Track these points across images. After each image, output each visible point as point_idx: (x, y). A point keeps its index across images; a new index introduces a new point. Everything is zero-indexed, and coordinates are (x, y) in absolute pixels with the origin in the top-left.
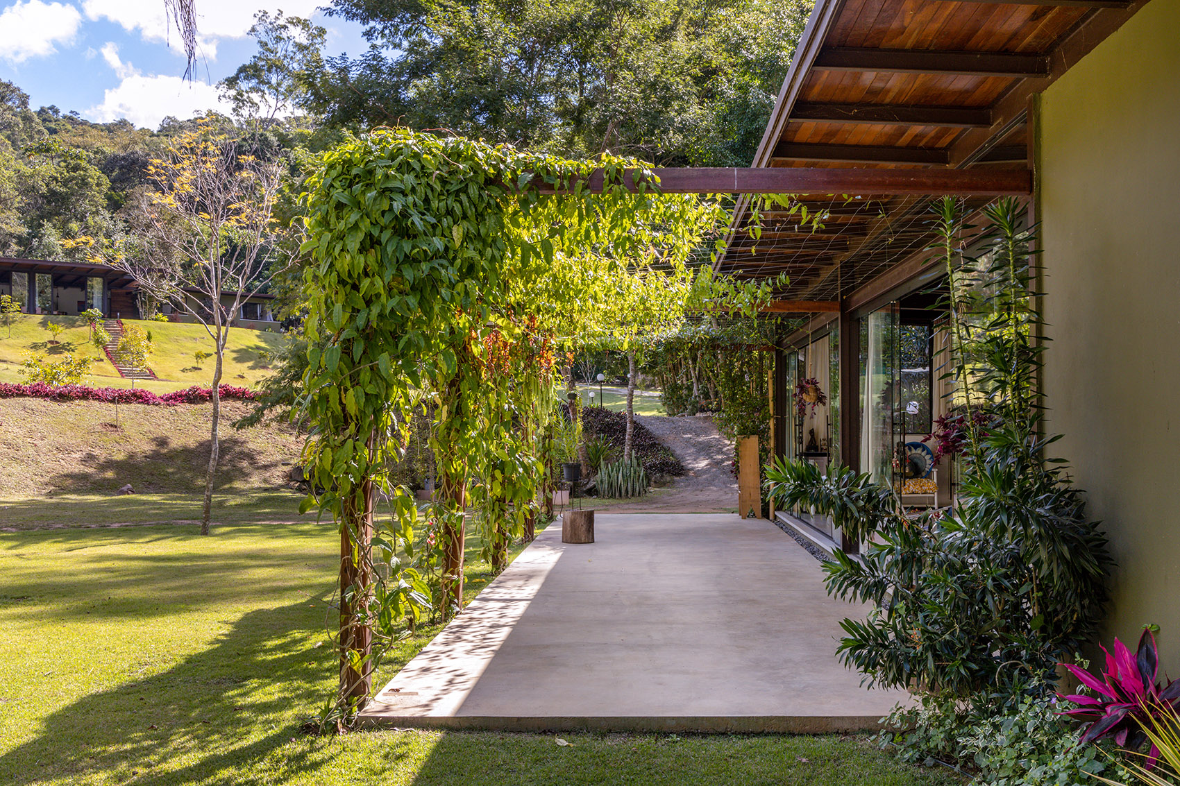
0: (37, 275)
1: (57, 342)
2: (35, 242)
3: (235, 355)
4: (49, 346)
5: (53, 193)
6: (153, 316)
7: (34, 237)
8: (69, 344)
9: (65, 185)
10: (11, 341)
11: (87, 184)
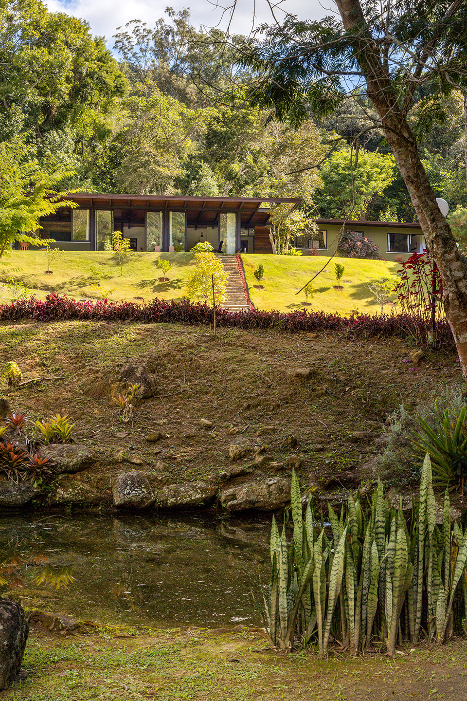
0: (171, 213)
1: (167, 279)
2: (193, 185)
3: (353, 291)
4: (157, 284)
5: (215, 134)
6: (287, 251)
7: (194, 179)
8: (178, 281)
9: (226, 124)
10: (122, 279)
11: (248, 122)
